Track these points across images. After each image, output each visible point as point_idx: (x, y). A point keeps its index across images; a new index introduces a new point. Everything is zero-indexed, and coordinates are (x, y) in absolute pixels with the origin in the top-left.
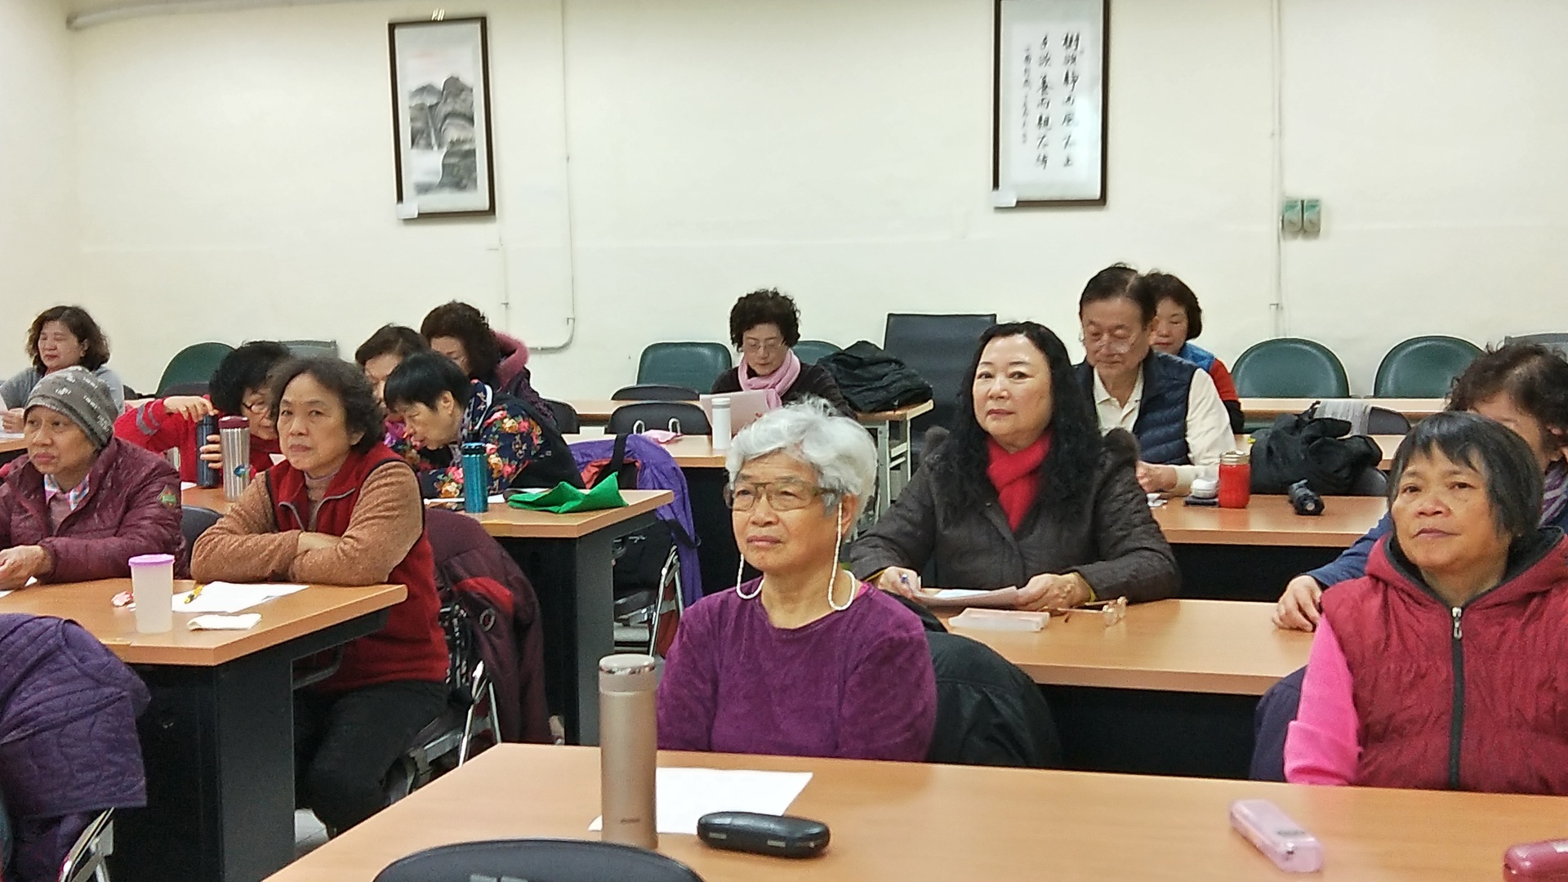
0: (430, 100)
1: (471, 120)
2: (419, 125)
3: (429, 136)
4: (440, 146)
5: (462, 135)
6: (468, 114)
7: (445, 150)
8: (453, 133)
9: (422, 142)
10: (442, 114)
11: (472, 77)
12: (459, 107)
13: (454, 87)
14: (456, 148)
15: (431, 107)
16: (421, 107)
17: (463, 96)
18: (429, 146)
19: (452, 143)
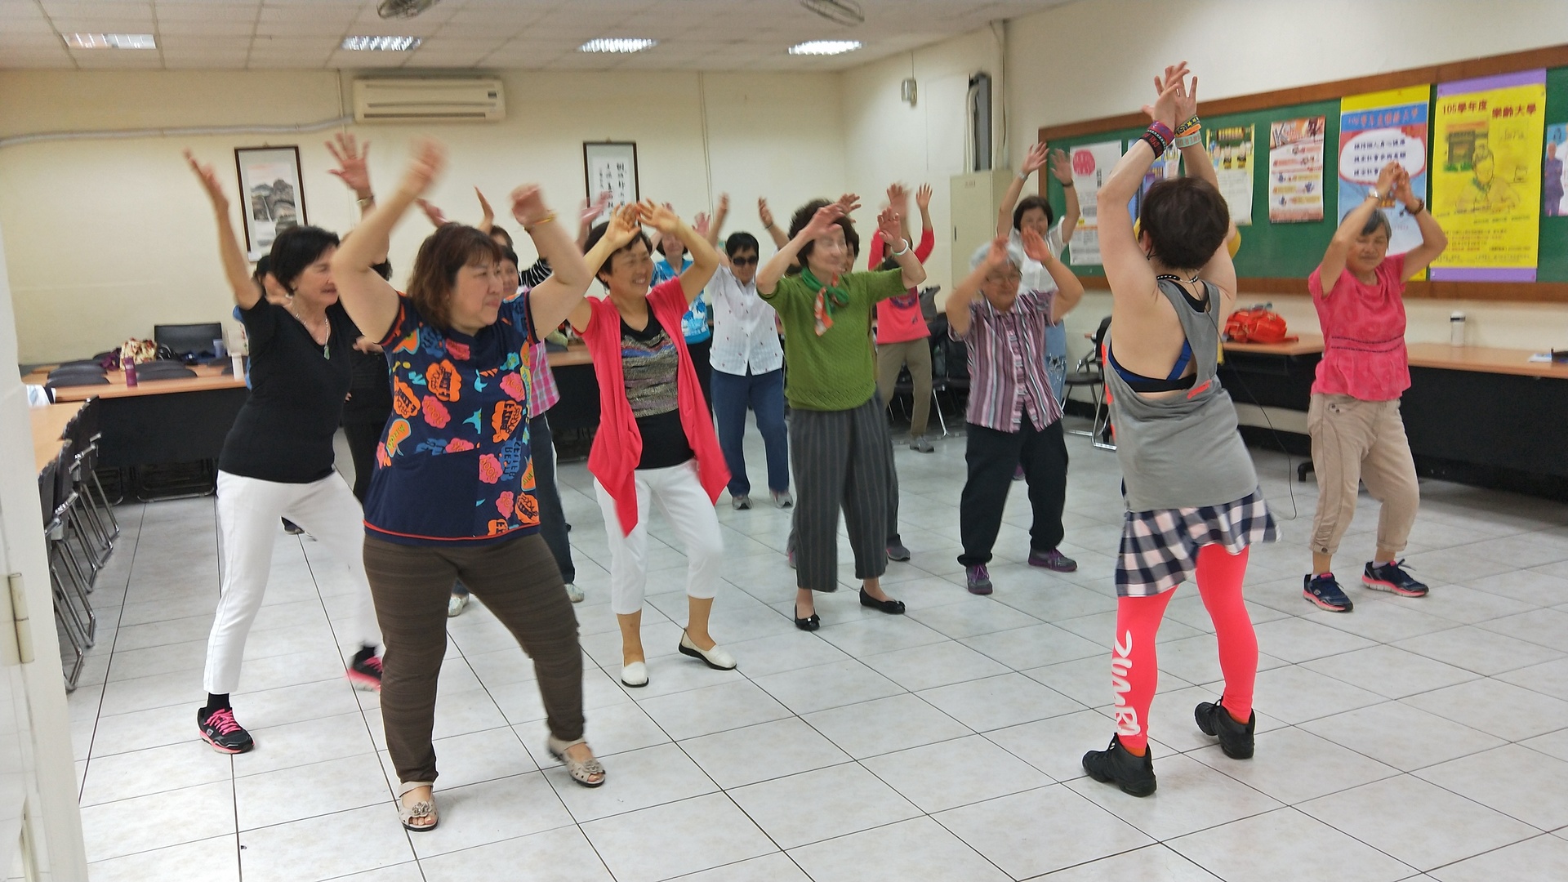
0: (264, 193)
1: (293, 204)
2: (258, 207)
3: (266, 212)
4: (273, 219)
5: (288, 213)
6: (290, 200)
7: (277, 221)
8: (281, 211)
9: (261, 217)
10: (273, 202)
11: (291, 179)
12: (284, 197)
13: (280, 186)
14: (284, 220)
15: (265, 198)
16: (259, 197)
17: (287, 190)
18: (267, 219)
19: (281, 217)
